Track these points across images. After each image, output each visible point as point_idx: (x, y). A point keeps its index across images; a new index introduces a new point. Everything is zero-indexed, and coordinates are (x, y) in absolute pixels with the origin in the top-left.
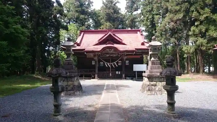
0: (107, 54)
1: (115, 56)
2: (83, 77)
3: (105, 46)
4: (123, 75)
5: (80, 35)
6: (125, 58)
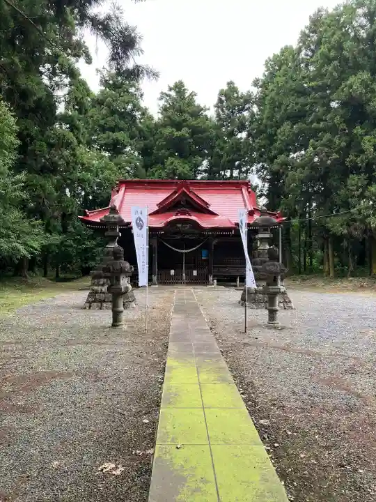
0: (177, 233)
1: (194, 238)
3: (174, 217)
4: (211, 278)
5: (118, 191)
6: (215, 242)
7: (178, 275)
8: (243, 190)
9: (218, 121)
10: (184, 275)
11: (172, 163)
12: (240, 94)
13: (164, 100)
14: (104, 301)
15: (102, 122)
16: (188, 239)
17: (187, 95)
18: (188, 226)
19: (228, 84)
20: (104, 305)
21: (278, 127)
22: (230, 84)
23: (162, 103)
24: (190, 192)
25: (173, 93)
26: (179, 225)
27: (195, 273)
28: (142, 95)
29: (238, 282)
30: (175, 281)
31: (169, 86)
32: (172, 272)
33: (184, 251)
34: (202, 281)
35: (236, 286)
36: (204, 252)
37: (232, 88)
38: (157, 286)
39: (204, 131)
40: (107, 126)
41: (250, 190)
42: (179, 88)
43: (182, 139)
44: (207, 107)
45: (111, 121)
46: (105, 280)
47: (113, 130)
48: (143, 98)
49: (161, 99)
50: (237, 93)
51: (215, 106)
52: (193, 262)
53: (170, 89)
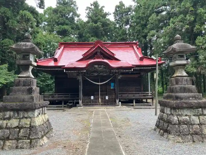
0: (95, 72)
1: (106, 75)
2: (62, 104)
3: (92, 61)
4: (117, 101)
5: (59, 49)
6: (120, 77)
7: (96, 99)
8: (134, 47)
9: (115, 21)
10: (100, 99)
11: (92, 40)
12: (126, 7)
13: (88, 10)
14: (8, 139)
15: (57, 21)
16: (102, 75)
17: (100, 8)
18: (102, 66)
19: (120, 2)
20: (8, 143)
21: (149, 17)
22: (121, 3)
23: (87, 11)
24: (103, 47)
25: (93, 7)
26: (96, 66)
27: (107, 98)
28: (77, 8)
29: (134, 103)
30: (94, 103)
31: (91, 4)
32: (92, 97)
33: (100, 84)
34: (112, 103)
35: (133, 106)
36: (112, 84)
37: (122, 4)
38: (82, 107)
39: (109, 24)
40: (59, 23)
41: (138, 47)
42: (96, 4)
43: (97, 28)
44: (110, 13)
45: (61, 20)
46: (12, 113)
47: (62, 24)
48: (78, 9)
49: (87, 10)
50: (124, 7)
51: (114, 13)
52: (105, 90)
53: (91, 5)
